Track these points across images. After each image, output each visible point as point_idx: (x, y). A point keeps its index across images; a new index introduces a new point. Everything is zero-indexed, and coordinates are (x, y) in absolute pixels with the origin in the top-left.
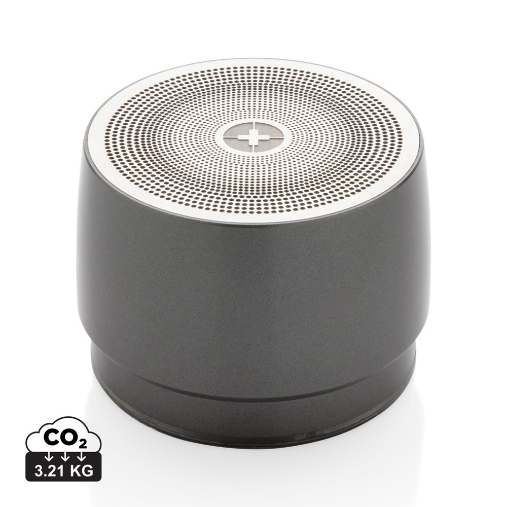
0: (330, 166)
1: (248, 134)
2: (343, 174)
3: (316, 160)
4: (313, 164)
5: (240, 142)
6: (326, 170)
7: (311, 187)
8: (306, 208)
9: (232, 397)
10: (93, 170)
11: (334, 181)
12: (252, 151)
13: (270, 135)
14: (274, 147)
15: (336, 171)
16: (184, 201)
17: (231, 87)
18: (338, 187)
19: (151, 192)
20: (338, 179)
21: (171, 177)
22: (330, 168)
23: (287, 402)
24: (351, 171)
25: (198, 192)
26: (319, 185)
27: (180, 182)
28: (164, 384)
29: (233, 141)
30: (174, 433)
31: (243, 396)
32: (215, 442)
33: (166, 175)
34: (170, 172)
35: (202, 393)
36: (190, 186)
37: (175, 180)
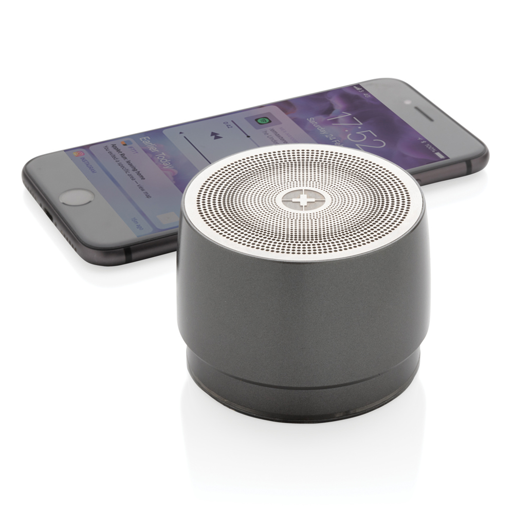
0: (359, 220)
1: (300, 198)
2: (368, 226)
3: (349, 216)
4: (347, 218)
5: (294, 204)
6: (357, 223)
7: (346, 235)
8: (343, 250)
9: (290, 386)
10: (189, 225)
11: (362, 231)
12: (302, 210)
13: (315, 198)
14: (319, 207)
15: (364, 223)
16: (255, 246)
17: (286, 164)
18: (365, 235)
19: (232, 239)
20: (366, 229)
21: (245, 229)
22: (359, 221)
23: (329, 389)
24: (374, 224)
25: (265, 239)
26: (352, 234)
27: (252, 232)
28: (242, 378)
29: (289, 203)
30: (248, 413)
31: (299, 386)
32: (278, 419)
33: (242, 228)
34: (244, 225)
35: (269, 383)
36: (260, 235)
37: (248, 231)
